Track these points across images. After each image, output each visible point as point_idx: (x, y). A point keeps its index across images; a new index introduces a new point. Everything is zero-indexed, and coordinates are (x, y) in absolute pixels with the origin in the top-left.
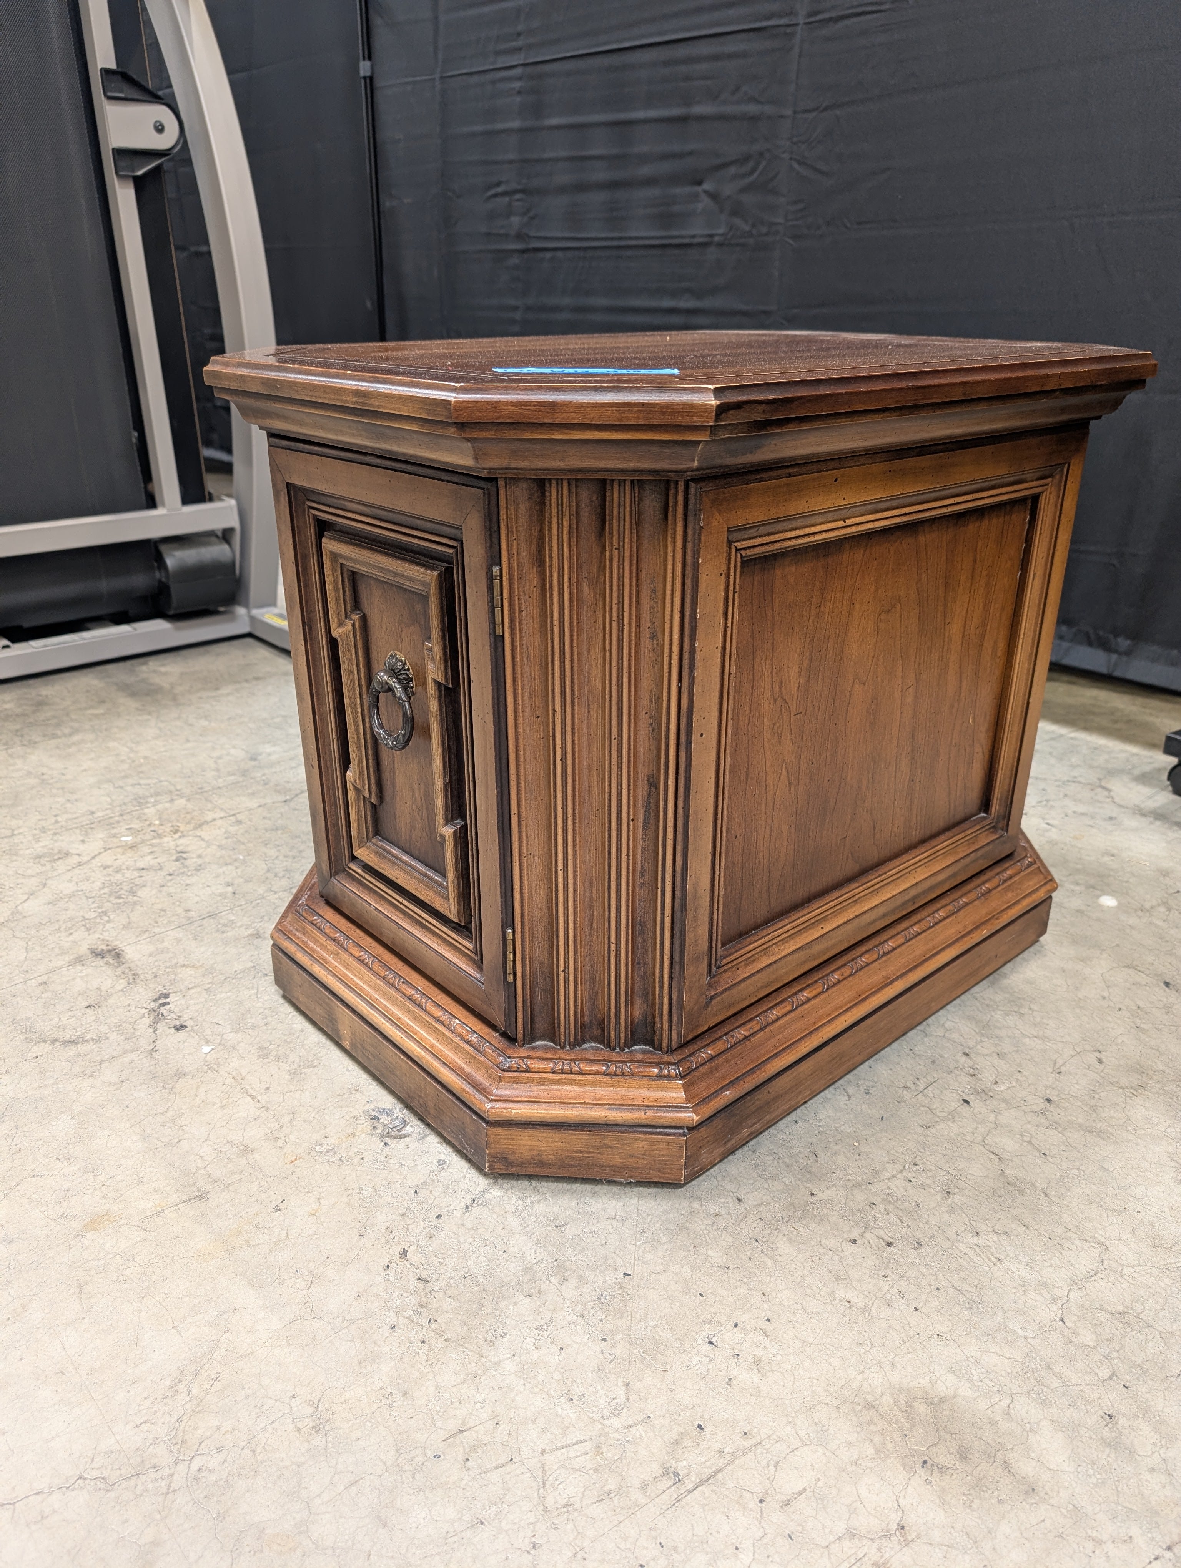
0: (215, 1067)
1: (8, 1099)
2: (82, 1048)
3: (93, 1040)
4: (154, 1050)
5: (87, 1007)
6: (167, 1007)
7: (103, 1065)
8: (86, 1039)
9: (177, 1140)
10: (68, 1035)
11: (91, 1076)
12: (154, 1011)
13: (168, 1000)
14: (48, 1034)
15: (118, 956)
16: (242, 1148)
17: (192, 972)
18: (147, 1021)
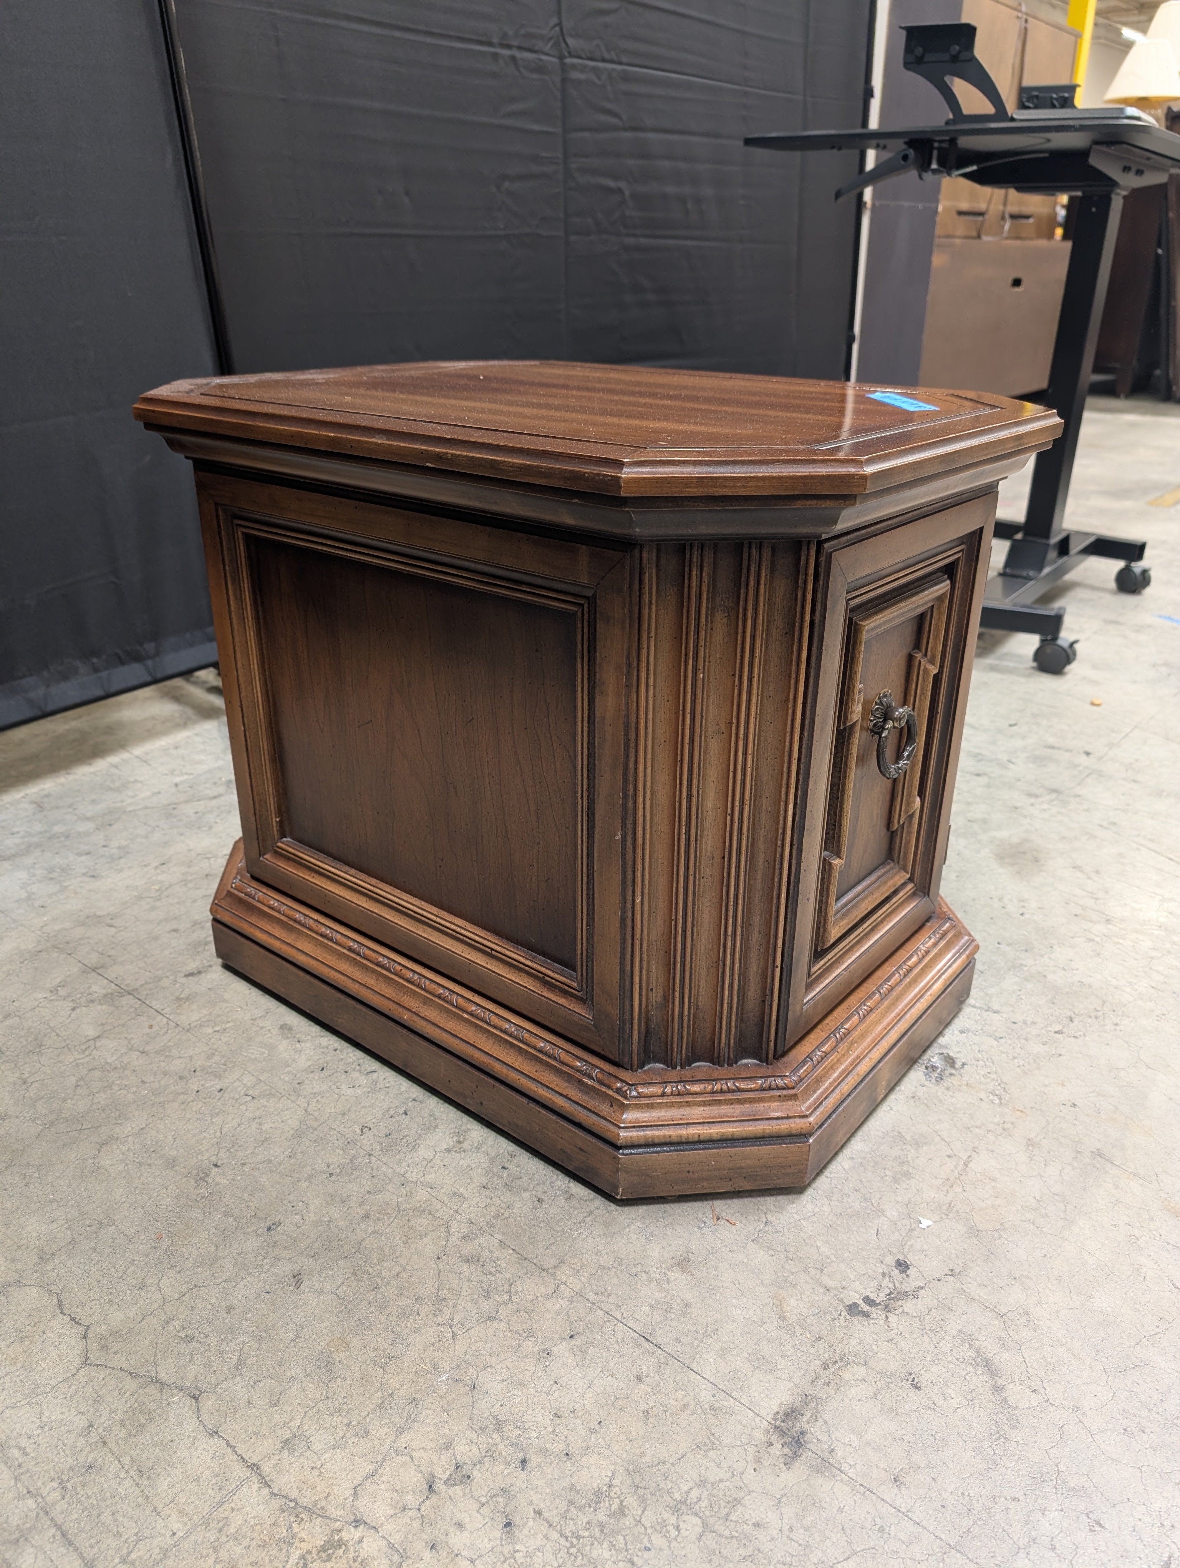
0: (945, 1208)
1: (1111, 1378)
2: (990, 1348)
3: (971, 1346)
4: (952, 1273)
5: (919, 1388)
6: (873, 1296)
7: (1005, 1311)
8: (974, 1355)
9: (1056, 1197)
10: (979, 1380)
11: (1026, 1313)
12: (886, 1306)
13: (860, 1302)
14: (992, 1406)
15: (791, 1414)
16: (1031, 1148)
17: (793, 1302)
18: (909, 1306)
